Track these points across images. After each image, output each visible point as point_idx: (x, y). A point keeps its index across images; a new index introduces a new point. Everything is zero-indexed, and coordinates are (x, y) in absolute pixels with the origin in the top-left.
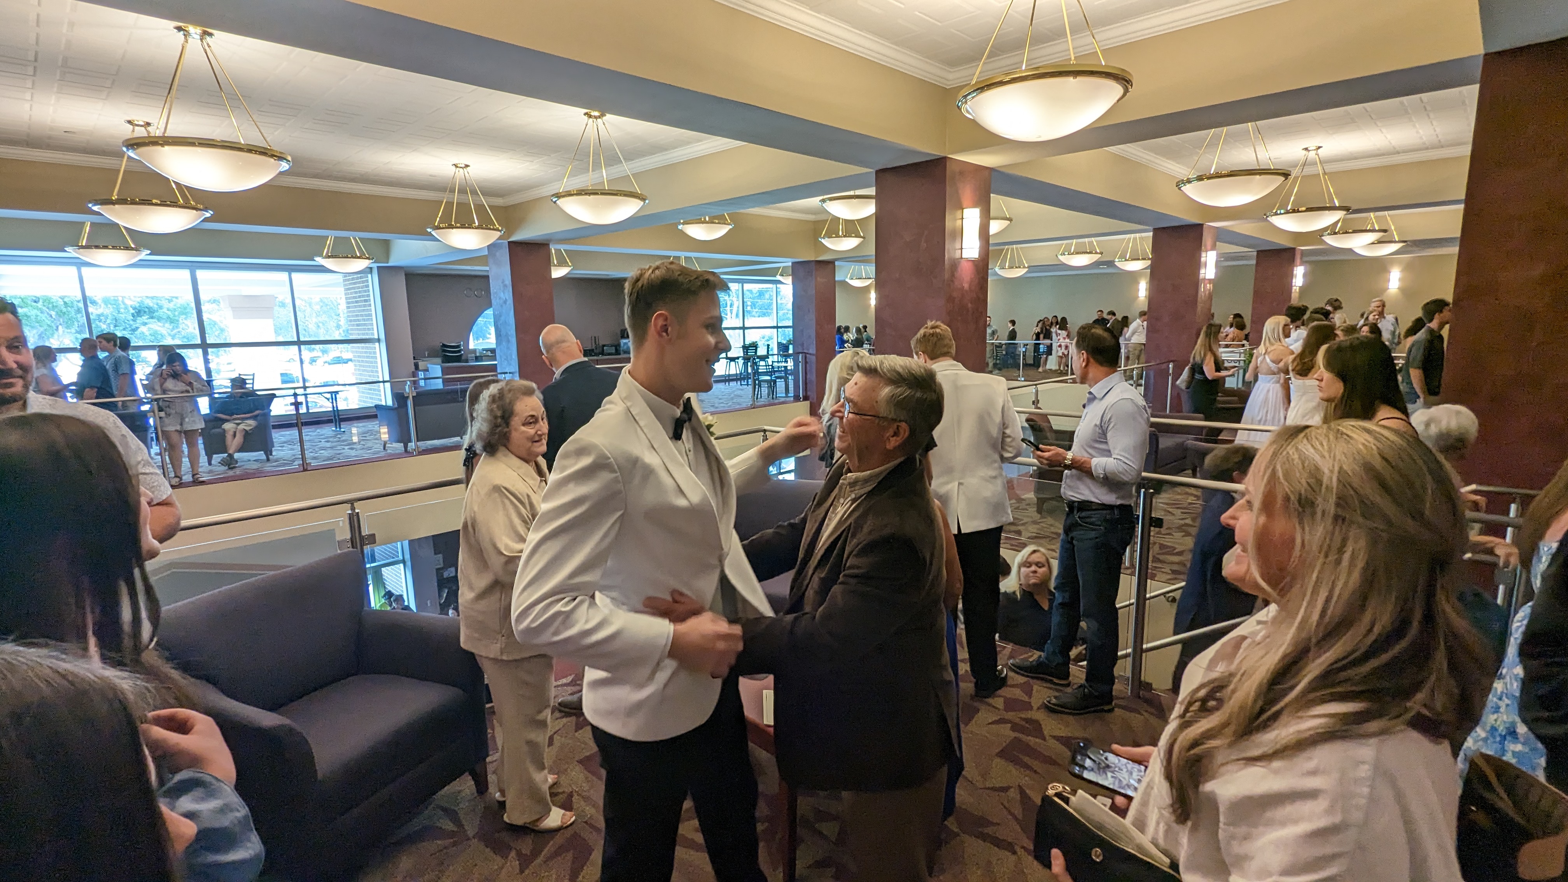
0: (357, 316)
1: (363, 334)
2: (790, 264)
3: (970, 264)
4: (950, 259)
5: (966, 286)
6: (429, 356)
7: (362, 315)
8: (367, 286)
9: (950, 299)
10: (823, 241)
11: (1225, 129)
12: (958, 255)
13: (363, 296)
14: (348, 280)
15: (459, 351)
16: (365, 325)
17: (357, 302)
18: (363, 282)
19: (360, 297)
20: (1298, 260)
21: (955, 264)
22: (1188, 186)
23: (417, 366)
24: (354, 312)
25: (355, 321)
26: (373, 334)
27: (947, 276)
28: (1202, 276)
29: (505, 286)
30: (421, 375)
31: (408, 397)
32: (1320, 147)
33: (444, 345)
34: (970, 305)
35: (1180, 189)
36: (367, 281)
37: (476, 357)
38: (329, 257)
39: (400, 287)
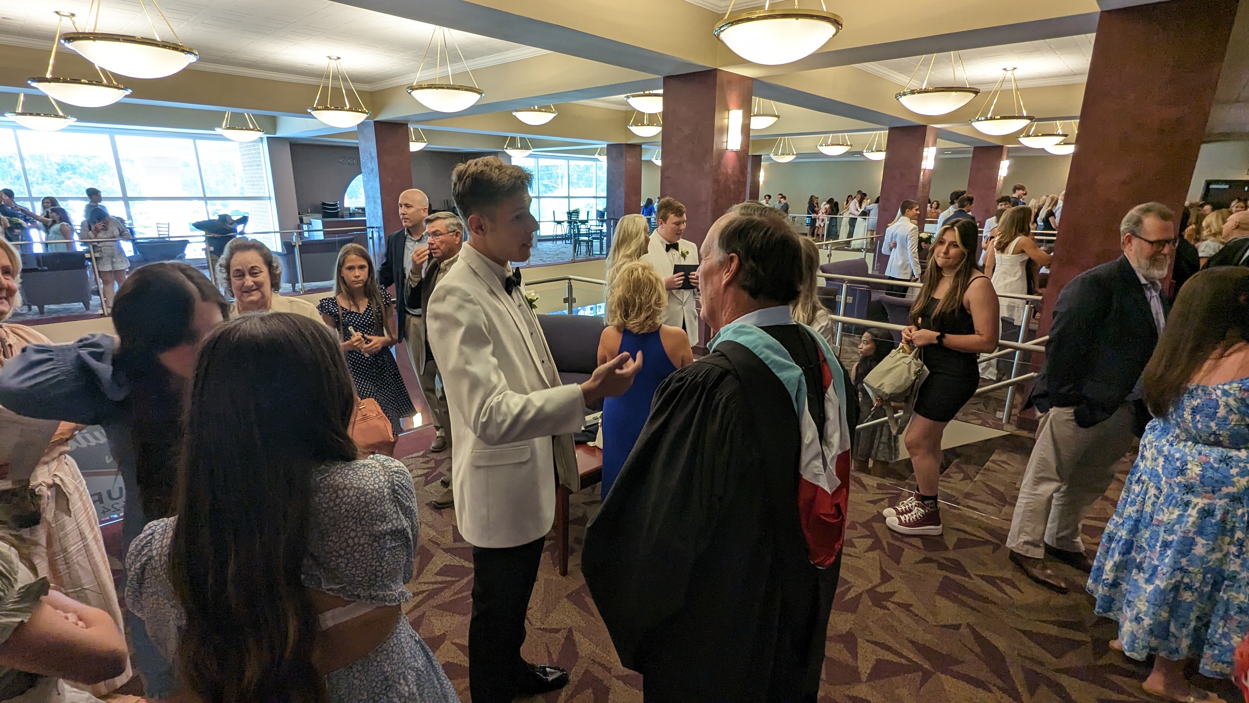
0: (252, 177)
1: (257, 193)
2: (605, 146)
3: (734, 153)
4: (717, 150)
5: (730, 171)
6: (311, 213)
7: (255, 177)
8: (259, 153)
9: (716, 181)
10: (631, 128)
11: (933, 55)
12: (724, 147)
13: (256, 161)
14: (244, 148)
15: (337, 209)
16: (258, 185)
17: (251, 166)
18: (255, 150)
19: (253, 162)
20: (1004, 155)
21: (722, 153)
22: (903, 97)
23: (301, 221)
24: (249, 174)
25: (249, 181)
26: (264, 193)
27: (715, 163)
28: (923, 167)
29: (372, 157)
30: (305, 227)
31: (295, 246)
32: (1015, 68)
33: (323, 204)
34: (732, 186)
35: (898, 99)
36: (259, 149)
37: (350, 214)
38: (228, 128)
39: (286, 154)
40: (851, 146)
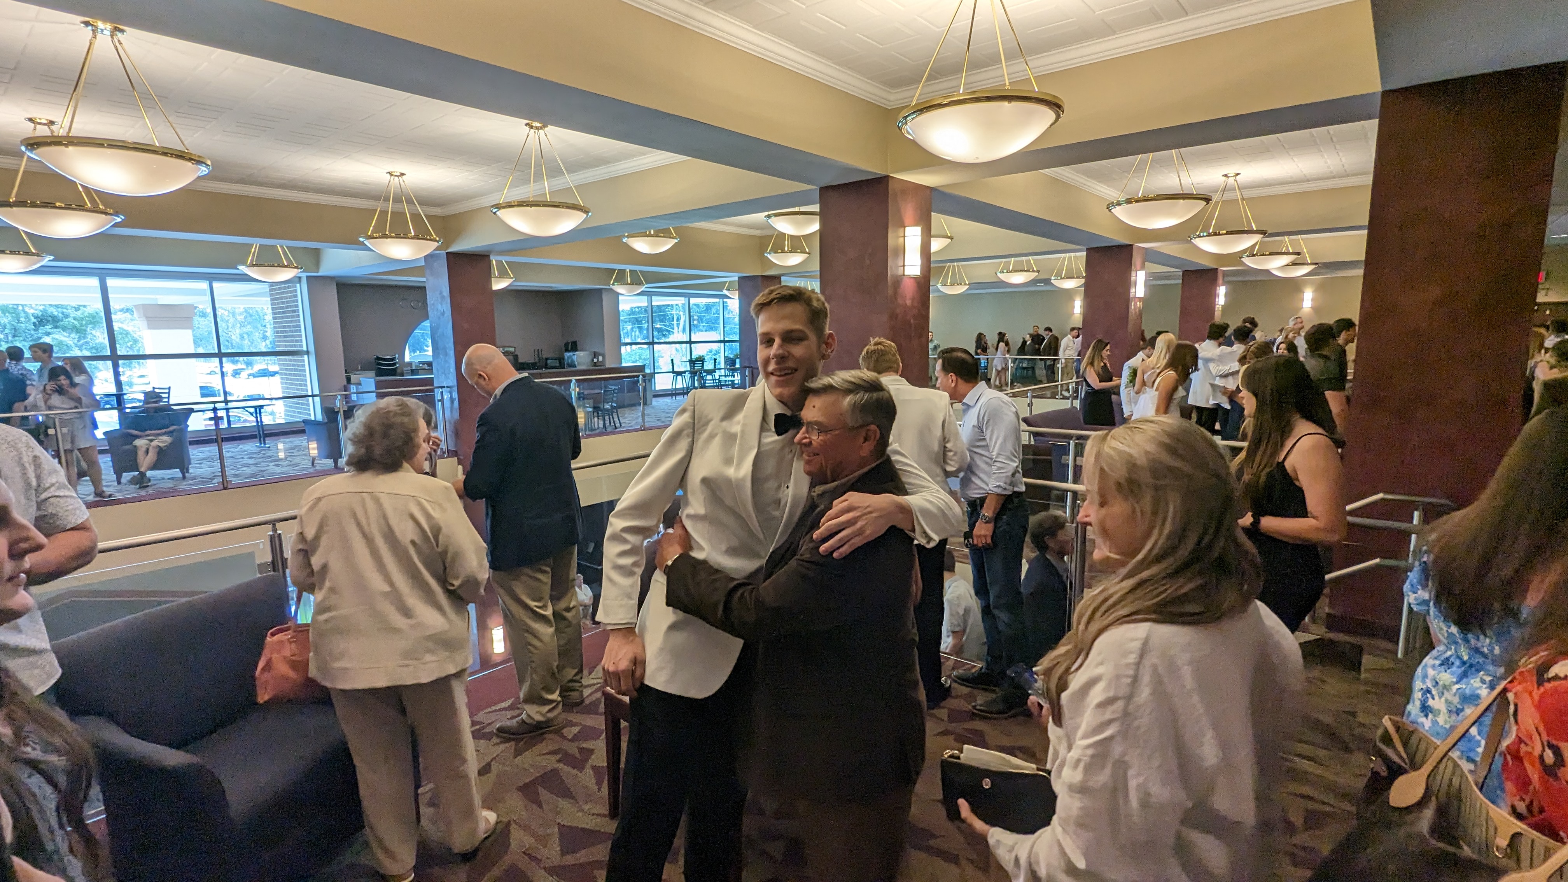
0: (284, 327)
1: (291, 346)
2: (737, 279)
3: (912, 280)
4: (892, 276)
5: (909, 303)
6: (361, 370)
7: (289, 327)
8: (296, 296)
9: (893, 316)
10: (769, 256)
11: (1151, 155)
12: (900, 272)
13: (291, 307)
14: (275, 289)
15: (394, 364)
16: (293, 336)
17: (284, 313)
18: (291, 292)
19: (287, 307)
20: (1220, 281)
21: (898, 281)
22: (1118, 208)
23: (349, 380)
24: (281, 322)
25: (282, 332)
26: (301, 346)
27: (890, 292)
28: (1132, 295)
29: (443, 297)
30: (353, 388)
31: (338, 411)
32: (1238, 174)
33: (377, 358)
34: (912, 321)
35: (1110, 211)
36: (296, 291)
37: (412, 370)
38: (254, 266)
39: (331, 296)
40: (1041, 271)
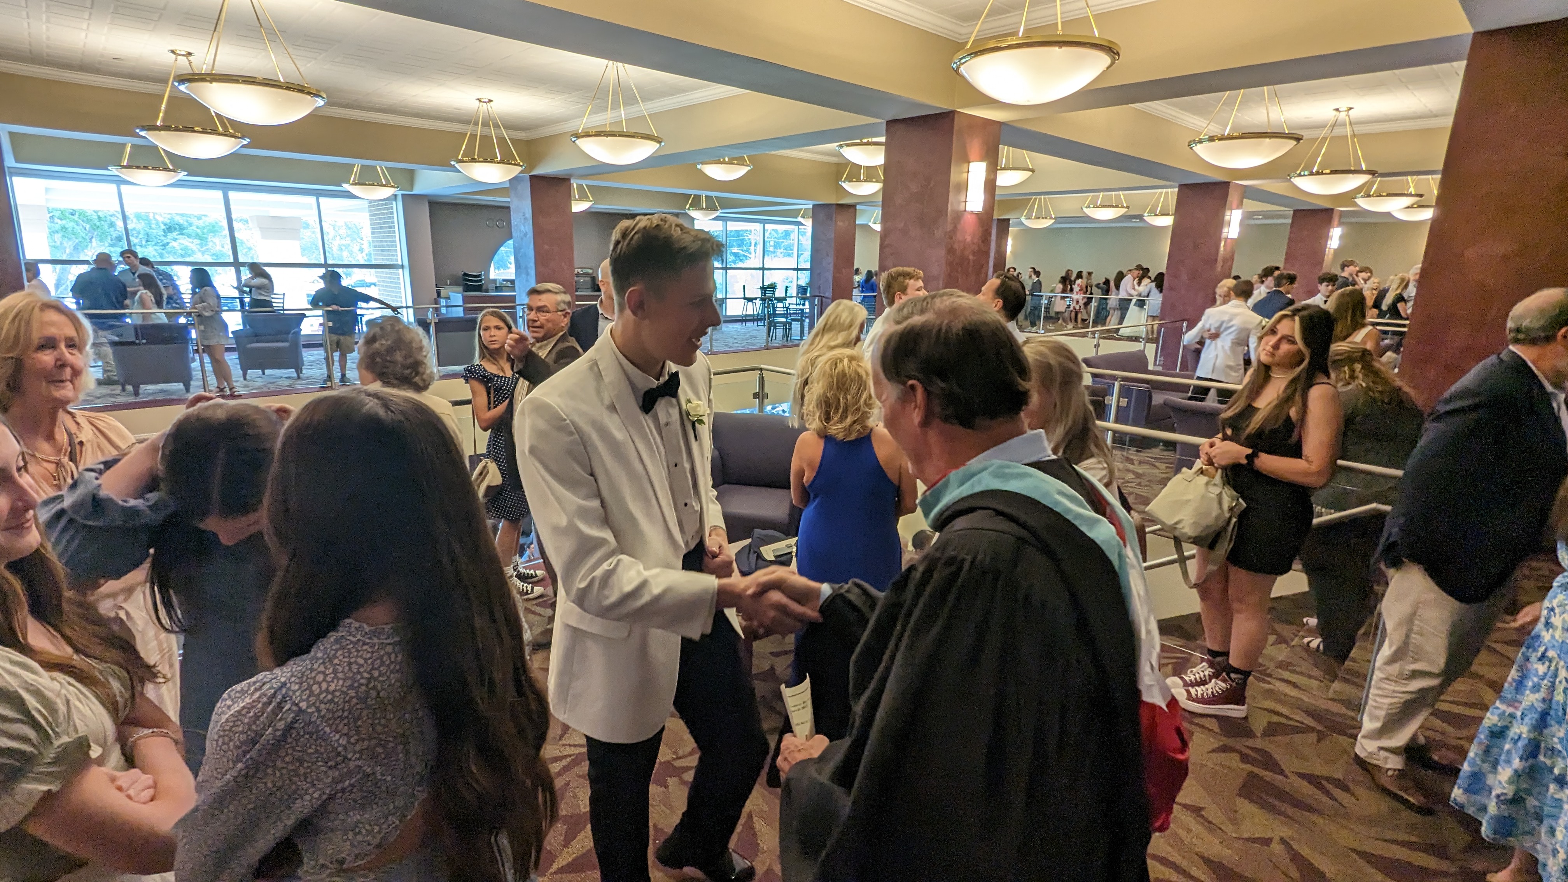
0: (381, 241)
1: (388, 260)
2: (811, 206)
3: (974, 216)
4: (952, 211)
5: (968, 239)
6: (450, 285)
7: (386, 241)
8: (392, 213)
9: (951, 251)
10: (843, 184)
12: (962, 208)
13: (388, 223)
14: (374, 207)
15: (480, 281)
16: (389, 250)
17: (381, 228)
18: (388, 209)
19: (384, 223)
20: (1335, 221)
21: (959, 215)
22: (1200, 146)
23: (439, 294)
24: (378, 237)
25: (379, 246)
26: (397, 260)
27: (949, 227)
28: (1223, 235)
29: (525, 219)
30: (443, 302)
31: (430, 324)
32: (1350, 109)
33: (465, 274)
34: (971, 258)
35: (1191, 148)
36: (392, 208)
37: (496, 287)
38: (356, 184)
39: (424, 214)
40: (1128, 207)
